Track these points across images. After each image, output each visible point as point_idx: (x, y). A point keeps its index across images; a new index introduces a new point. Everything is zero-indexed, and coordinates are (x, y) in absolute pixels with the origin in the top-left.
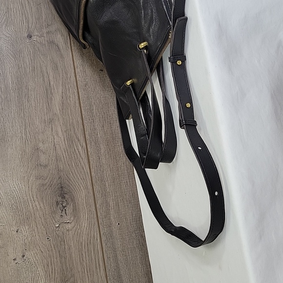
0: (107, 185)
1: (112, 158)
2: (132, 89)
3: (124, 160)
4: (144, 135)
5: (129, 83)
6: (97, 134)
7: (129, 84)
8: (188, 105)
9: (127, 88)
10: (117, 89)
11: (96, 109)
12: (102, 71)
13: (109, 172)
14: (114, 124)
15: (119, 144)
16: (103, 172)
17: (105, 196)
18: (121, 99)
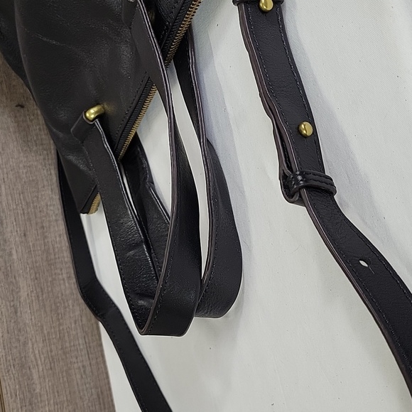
0: (35, 376)
1: (48, 309)
2: (101, 130)
3: (77, 313)
4: (138, 245)
5: (92, 113)
6: (10, 254)
7: (93, 116)
8: (306, 129)
9: (89, 126)
10: (61, 135)
11: (7, 195)
12: (22, 107)
13: (41, 345)
14: (52, 230)
15: (65, 276)
16: (25, 344)
17: (31, 404)
18: (70, 163)
